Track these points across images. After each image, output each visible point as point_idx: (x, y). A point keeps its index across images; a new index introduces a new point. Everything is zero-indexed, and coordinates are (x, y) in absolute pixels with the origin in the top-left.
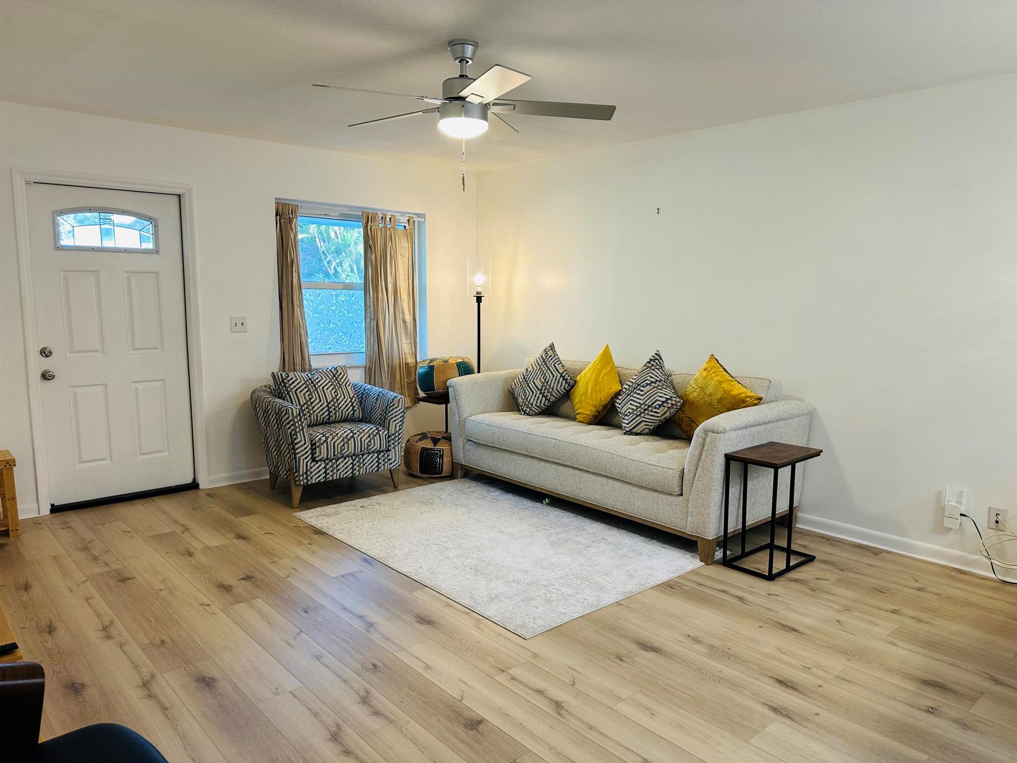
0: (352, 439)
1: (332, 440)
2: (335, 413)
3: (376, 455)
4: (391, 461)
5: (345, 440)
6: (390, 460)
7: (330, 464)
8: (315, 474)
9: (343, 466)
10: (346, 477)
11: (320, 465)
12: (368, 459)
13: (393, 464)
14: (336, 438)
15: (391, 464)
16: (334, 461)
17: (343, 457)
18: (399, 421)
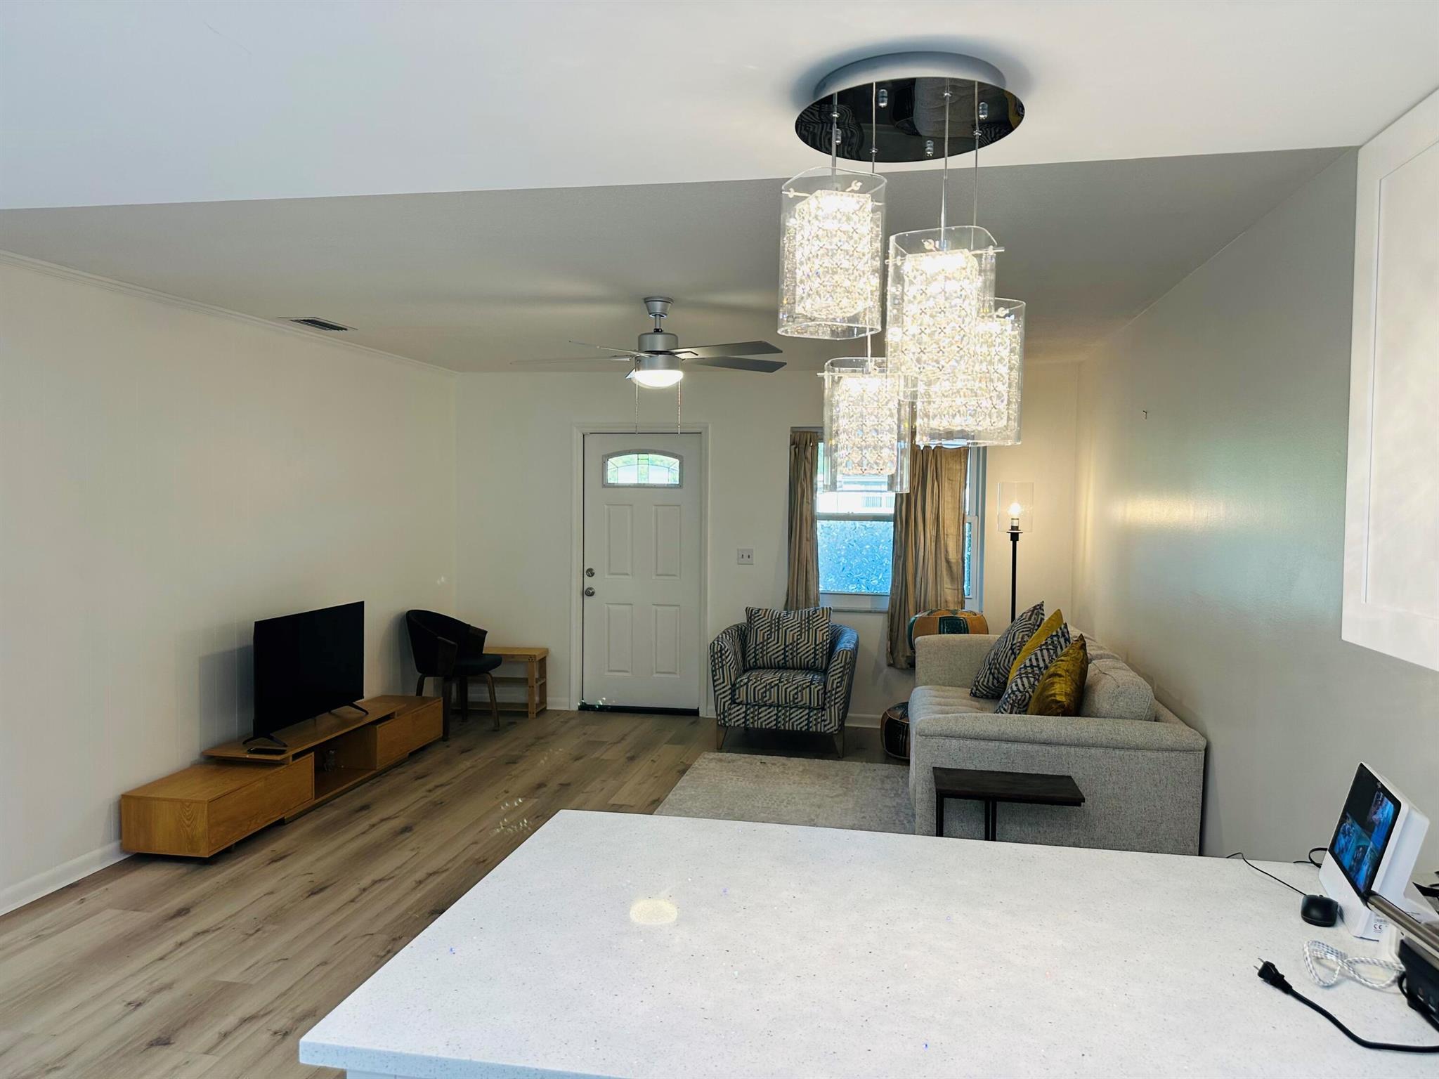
0: (776, 688)
1: (753, 684)
2: (792, 659)
3: (807, 711)
4: (826, 723)
5: (768, 687)
6: (825, 721)
7: (752, 710)
8: (734, 717)
9: (765, 716)
10: (769, 728)
11: (741, 708)
12: (796, 714)
13: (828, 727)
14: (759, 682)
15: (825, 726)
16: (757, 707)
17: (765, 705)
18: (836, 676)
